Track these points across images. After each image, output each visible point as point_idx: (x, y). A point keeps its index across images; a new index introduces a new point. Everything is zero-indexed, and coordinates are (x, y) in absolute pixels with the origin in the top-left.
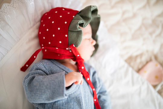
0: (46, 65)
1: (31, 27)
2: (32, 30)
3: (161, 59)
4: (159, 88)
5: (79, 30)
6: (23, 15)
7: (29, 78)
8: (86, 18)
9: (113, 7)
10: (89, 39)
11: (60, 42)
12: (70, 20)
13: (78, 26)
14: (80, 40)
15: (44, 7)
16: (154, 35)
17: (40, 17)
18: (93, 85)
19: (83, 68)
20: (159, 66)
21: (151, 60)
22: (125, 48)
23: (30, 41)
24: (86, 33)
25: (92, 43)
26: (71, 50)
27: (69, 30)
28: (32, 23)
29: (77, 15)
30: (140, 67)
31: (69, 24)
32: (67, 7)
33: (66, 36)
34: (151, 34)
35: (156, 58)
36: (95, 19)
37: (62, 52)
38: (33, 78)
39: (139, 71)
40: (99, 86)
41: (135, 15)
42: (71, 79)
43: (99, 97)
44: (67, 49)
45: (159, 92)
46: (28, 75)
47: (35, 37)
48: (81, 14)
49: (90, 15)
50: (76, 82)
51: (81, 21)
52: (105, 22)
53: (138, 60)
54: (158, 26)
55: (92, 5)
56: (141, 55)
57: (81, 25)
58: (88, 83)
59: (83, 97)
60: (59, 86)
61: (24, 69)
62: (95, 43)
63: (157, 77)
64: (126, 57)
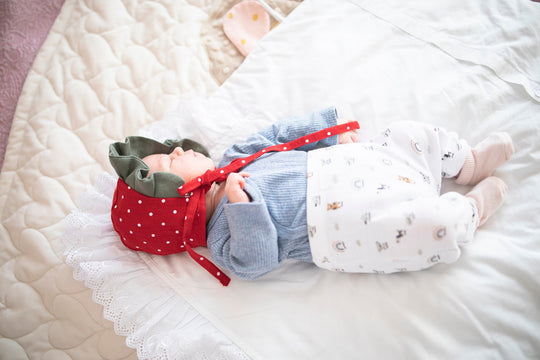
0: (215, 240)
1: (149, 268)
2: (153, 268)
3: (218, 4)
4: (276, 13)
5: (152, 177)
6: (125, 282)
7: (234, 266)
8: (132, 165)
9: (111, 110)
10: (172, 159)
11: (175, 212)
12: (135, 194)
13: (146, 179)
14: (172, 176)
15: (111, 244)
16: (170, 20)
17: (130, 253)
18: (257, 152)
19: (222, 172)
20: (233, 11)
21: (221, 28)
22: (194, 84)
23: (174, 271)
24: (160, 166)
25: (178, 154)
26: (189, 193)
27: (152, 195)
28: (142, 267)
29: (127, 181)
30: (233, 52)
31: (142, 196)
32: (110, 201)
33: (163, 201)
34: (166, 27)
35: (218, 16)
36: (133, 147)
37: (192, 208)
38: (234, 258)
39: (241, 55)
40: (261, 139)
41: (127, 62)
42: (235, 192)
43: (281, 140)
44: (187, 200)
45: (287, 11)
46: (232, 268)
47: (168, 261)
48: (124, 174)
49: (126, 158)
50: (240, 184)
51: (138, 175)
52: (141, 126)
53: (220, 56)
54: (151, 10)
55: (107, 154)
56: (209, 49)
57: (144, 174)
58: (250, 161)
59: (271, 172)
60: (246, 213)
61: (225, 280)
62: (179, 149)
63: (255, 17)
64: (213, 82)
